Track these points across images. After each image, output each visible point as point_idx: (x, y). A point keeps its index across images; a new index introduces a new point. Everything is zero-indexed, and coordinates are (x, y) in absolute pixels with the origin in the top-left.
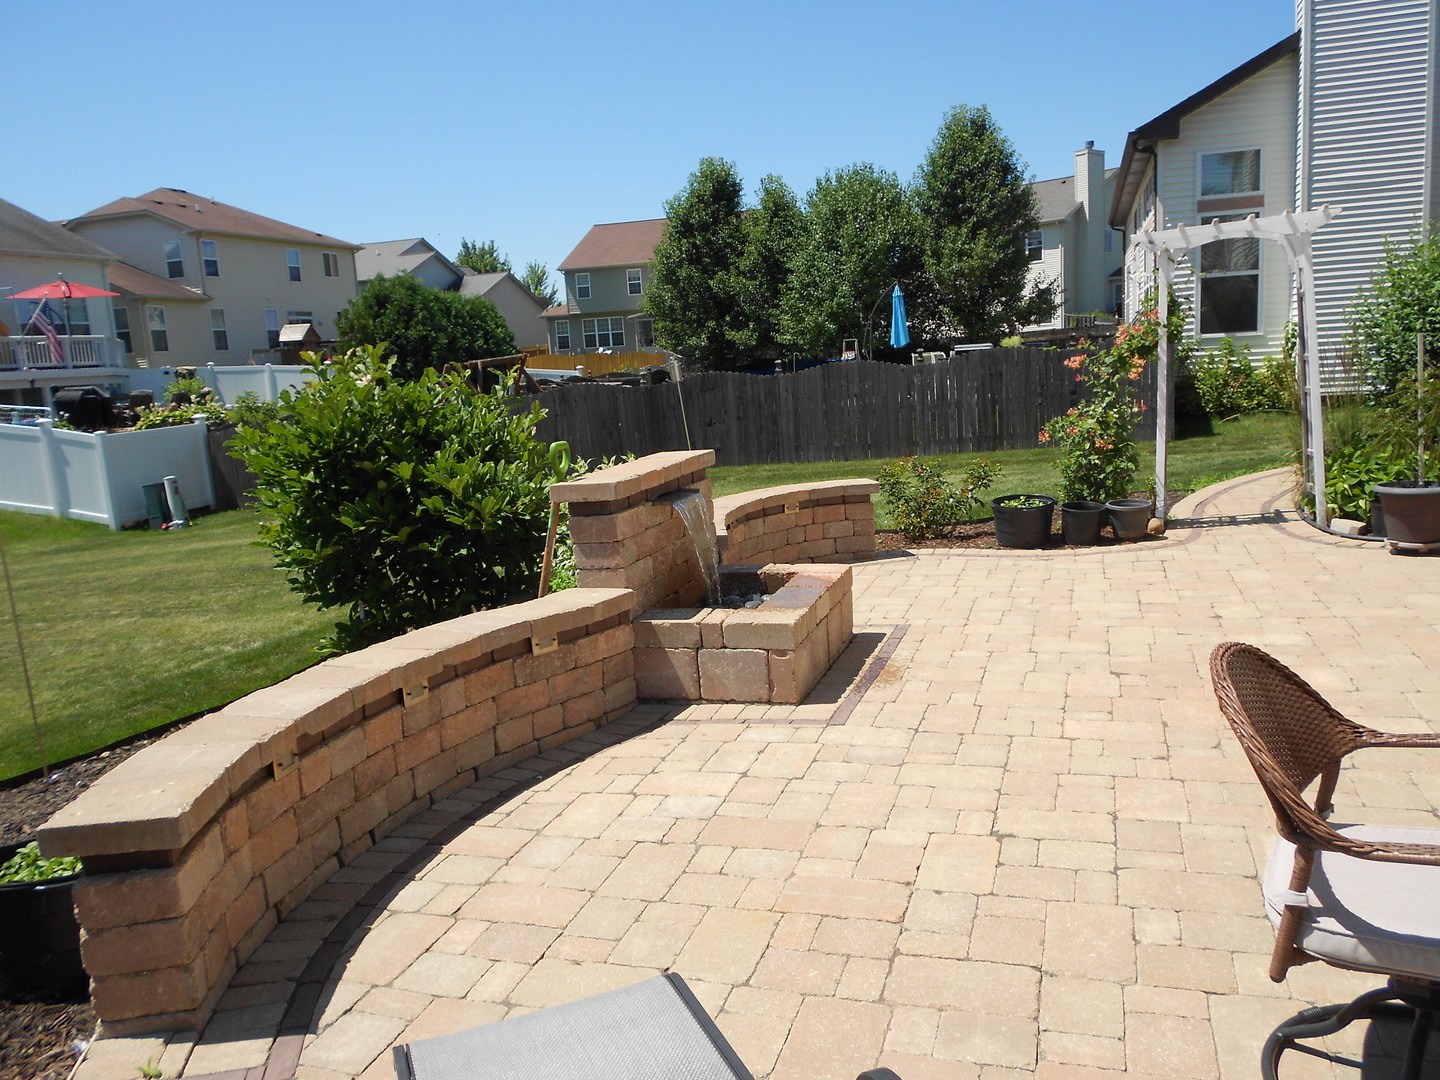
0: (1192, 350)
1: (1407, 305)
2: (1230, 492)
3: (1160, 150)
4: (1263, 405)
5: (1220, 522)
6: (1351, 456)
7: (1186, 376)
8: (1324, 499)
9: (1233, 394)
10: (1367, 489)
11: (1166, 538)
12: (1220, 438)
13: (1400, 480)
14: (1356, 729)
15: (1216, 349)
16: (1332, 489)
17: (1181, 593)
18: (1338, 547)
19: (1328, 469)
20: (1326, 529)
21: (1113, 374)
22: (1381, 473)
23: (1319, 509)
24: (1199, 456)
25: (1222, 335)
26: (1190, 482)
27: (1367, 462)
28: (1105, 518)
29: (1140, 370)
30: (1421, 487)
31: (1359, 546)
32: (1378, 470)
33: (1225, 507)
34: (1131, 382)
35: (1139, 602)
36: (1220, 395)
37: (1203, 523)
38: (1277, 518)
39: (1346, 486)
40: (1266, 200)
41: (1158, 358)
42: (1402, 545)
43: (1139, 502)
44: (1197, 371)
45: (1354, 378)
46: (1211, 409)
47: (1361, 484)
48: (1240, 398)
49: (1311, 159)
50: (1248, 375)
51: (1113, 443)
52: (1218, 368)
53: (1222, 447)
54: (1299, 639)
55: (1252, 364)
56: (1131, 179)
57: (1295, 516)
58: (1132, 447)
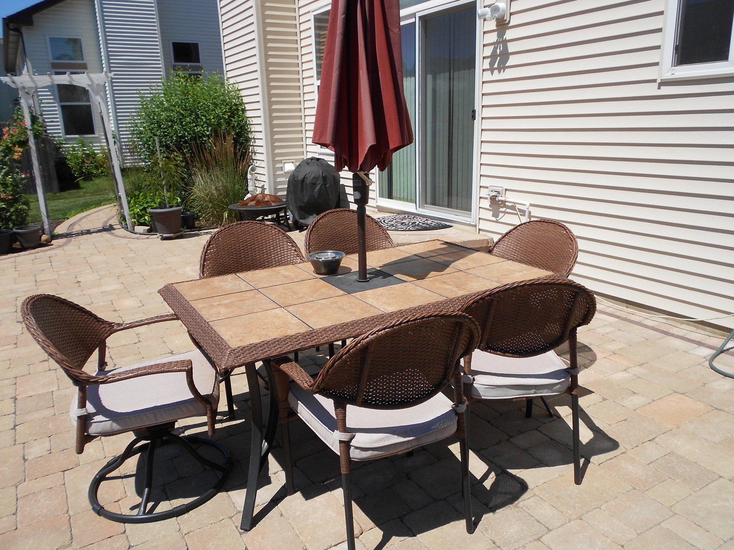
0: (62, 144)
1: (152, 123)
2: (87, 217)
3: (24, 30)
4: (104, 173)
5: (82, 233)
6: (139, 195)
7: (61, 158)
8: (129, 217)
9: (88, 167)
10: (149, 210)
11: (52, 245)
12: (84, 190)
13: (162, 206)
14: (110, 324)
15: (75, 144)
16: (132, 212)
17: (59, 273)
18: (138, 239)
19: (129, 202)
20: (133, 232)
21: (5, 156)
22: (153, 203)
23: (128, 222)
24: (72, 200)
25: (77, 136)
26: (66, 214)
27: (146, 198)
28: (14, 237)
29: (20, 154)
30: (168, 208)
31: (148, 238)
32: (151, 201)
33: (85, 226)
34: (15, 161)
35: (36, 281)
36: (81, 167)
37: (73, 234)
38: (109, 229)
39: (138, 210)
40: (88, 66)
41: (30, 148)
42: (164, 235)
43: (33, 227)
44: (67, 155)
45: (136, 159)
46: (77, 175)
47: (145, 209)
48: (92, 169)
49: (108, 47)
50: (94, 158)
51: (12, 195)
52: (78, 153)
53: (86, 194)
54: (118, 286)
55: (95, 152)
56: (11, 45)
57: (119, 226)
58: (24, 197)
